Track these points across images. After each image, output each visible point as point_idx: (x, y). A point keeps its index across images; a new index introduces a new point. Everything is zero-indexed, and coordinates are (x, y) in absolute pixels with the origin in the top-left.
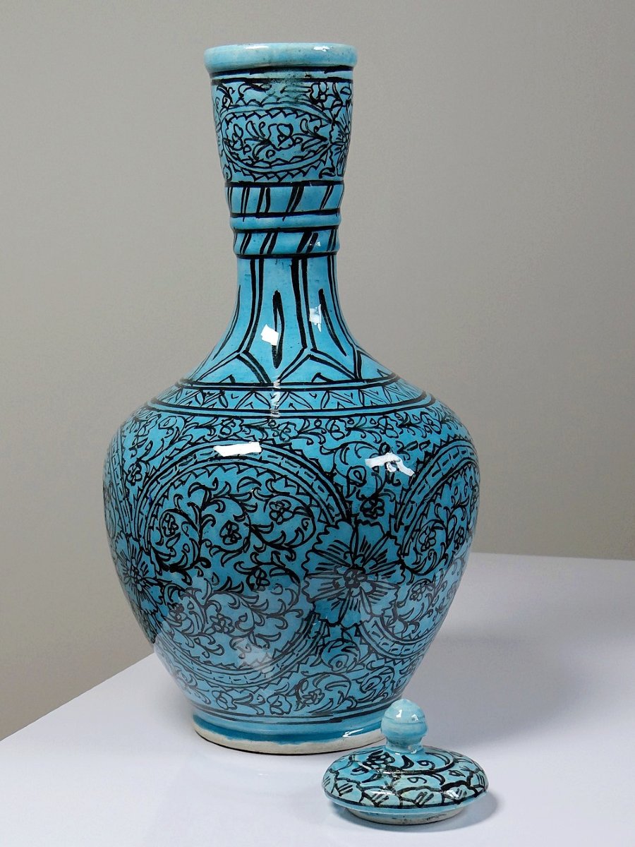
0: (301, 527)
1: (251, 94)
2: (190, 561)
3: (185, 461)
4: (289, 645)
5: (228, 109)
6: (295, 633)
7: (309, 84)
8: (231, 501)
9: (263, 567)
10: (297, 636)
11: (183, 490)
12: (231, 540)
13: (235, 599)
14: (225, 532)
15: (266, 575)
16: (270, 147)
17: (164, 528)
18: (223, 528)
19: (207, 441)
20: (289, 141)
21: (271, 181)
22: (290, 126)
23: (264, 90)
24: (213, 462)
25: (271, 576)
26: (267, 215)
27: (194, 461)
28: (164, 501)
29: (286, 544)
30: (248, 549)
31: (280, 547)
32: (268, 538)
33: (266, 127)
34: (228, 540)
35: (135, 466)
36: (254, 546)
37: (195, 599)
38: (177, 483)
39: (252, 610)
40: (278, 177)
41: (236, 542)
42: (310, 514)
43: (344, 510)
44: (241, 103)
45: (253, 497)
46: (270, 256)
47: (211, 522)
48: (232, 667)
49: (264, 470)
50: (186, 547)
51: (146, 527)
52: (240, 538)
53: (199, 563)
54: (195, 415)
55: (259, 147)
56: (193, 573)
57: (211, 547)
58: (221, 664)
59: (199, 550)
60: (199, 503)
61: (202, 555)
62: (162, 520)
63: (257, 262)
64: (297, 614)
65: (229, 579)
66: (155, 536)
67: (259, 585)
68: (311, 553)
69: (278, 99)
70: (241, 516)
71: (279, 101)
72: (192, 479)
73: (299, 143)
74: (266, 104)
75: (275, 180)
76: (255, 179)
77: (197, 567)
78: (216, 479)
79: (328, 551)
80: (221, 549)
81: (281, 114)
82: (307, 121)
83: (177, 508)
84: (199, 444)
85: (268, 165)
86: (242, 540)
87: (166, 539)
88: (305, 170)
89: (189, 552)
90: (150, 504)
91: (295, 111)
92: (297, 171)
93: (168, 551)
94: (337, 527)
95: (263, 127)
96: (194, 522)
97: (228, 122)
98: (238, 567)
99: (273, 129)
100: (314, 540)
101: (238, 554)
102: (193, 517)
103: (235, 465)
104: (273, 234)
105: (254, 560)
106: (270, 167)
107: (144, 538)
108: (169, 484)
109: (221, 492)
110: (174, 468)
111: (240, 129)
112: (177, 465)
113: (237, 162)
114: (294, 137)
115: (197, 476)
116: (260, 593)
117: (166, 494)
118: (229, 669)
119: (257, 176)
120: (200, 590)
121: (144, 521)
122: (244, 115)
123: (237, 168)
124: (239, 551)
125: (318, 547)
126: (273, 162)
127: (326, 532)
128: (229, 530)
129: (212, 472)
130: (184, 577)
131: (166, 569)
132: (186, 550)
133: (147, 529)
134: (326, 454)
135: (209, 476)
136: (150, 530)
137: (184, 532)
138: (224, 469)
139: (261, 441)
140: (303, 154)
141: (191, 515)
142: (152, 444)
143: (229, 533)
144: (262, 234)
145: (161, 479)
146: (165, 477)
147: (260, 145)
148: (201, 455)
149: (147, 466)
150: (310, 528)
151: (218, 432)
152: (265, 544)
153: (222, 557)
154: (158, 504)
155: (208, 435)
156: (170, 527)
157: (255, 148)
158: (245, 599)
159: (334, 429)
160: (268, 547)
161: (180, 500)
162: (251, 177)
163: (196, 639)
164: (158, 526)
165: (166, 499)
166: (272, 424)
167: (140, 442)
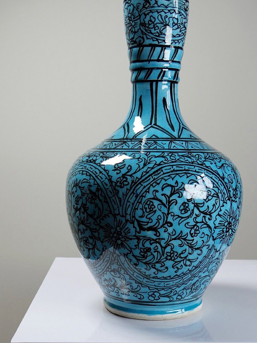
2: (161, 224)
3: (157, 173)
4: (200, 263)
5: (147, 8)
6: (204, 257)
7: (184, 1)
8: (185, 192)
9: (198, 224)
11: (158, 188)
12: (185, 212)
13: (182, 242)
14: (182, 207)
15: (199, 228)
16: (169, 28)
17: (146, 208)
18: (181, 206)
19: (165, 163)
20: (176, 26)
22: (177, 19)
24: (173, 173)
25: (201, 229)
26: (162, 61)
27: (162, 173)
29: (209, 212)
30: (192, 216)
31: (206, 214)
32: (202, 209)
33: (168, 18)
34: (183, 212)
35: (122, 178)
36: (196, 214)
37: (160, 244)
38: (154, 185)
39: (189, 247)
40: (170, 43)
41: (187, 212)
42: (218, 197)
43: (229, 195)
44: (156, 5)
46: (162, 80)
47: (175, 203)
48: (169, 278)
50: (160, 217)
51: (132, 209)
53: (166, 225)
54: (150, 152)
55: (164, 27)
56: (161, 230)
57: (174, 216)
58: (163, 277)
59: (167, 218)
60: (169, 194)
61: (168, 220)
62: (144, 204)
64: (207, 247)
65: (181, 232)
66: (139, 213)
67: (195, 234)
68: (218, 216)
70: (190, 199)
71: (174, 7)
72: (163, 182)
73: (179, 28)
74: (169, 7)
76: (159, 43)
77: (165, 227)
78: (177, 181)
79: (223, 215)
80: (179, 217)
81: (175, 13)
82: (183, 18)
83: (155, 197)
84: (162, 164)
86: (190, 211)
87: (146, 214)
88: (180, 41)
89: (161, 219)
90: (136, 196)
91: (179, 13)
92: (177, 41)
93: (147, 220)
94: (226, 203)
95: (166, 18)
96: (165, 204)
97: (146, 15)
98: (187, 225)
99: (171, 19)
100: (219, 209)
101: (188, 218)
102: (165, 202)
103: (185, 174)
105: (195, 221)
107: (130, 215)
108: (149, 185)
109: (180, 187)
110: (151, 177)
111: (154, 18)
112: (153, 176)
113: (149, 34)
114: (178, 25)
116: (195, 238)
117: (148, 190)
118: (167, 279)
119: (160, 41)
120: (164, 239)
121: (131, 206)
122: (157, 11)
123: (148, 37)
124: (188, 217)
125: (220, 213)
127: (223, 206)
128: (184, 206)
129: (174, 177)
130: (155, 233)
131: (144, 230)
132: (159, 219)
133: (133, 210)
134: (219, 168)
135: (173, 180)
136: (135, 210)
137: (159, 209)
138: (180, 176)
139: (192, 163)
140: (180, 33)
141: (164, 200)
142: (131, 167)
143: (184, 208)
144: (159, 70)
145: (143, 183)
146: (146, 182)
147: (164, 26)
148: (165, 170)
149: (131, 177)
150: (218, 204)
151: (169, 159)
152: (200, 213)
153: (179, 221)
154: (142, 196)
155: (164, 160)
156: (149, 207)
157: (161, 28)
158: (187, 241)
159: (215, 158)
160: (201, 214)
161: (156, 193)
162: (157, 42)
163: (153, 265)
164: (141, 207)
165: (147, 193)
166: (192, 155)
167: (121, 166)
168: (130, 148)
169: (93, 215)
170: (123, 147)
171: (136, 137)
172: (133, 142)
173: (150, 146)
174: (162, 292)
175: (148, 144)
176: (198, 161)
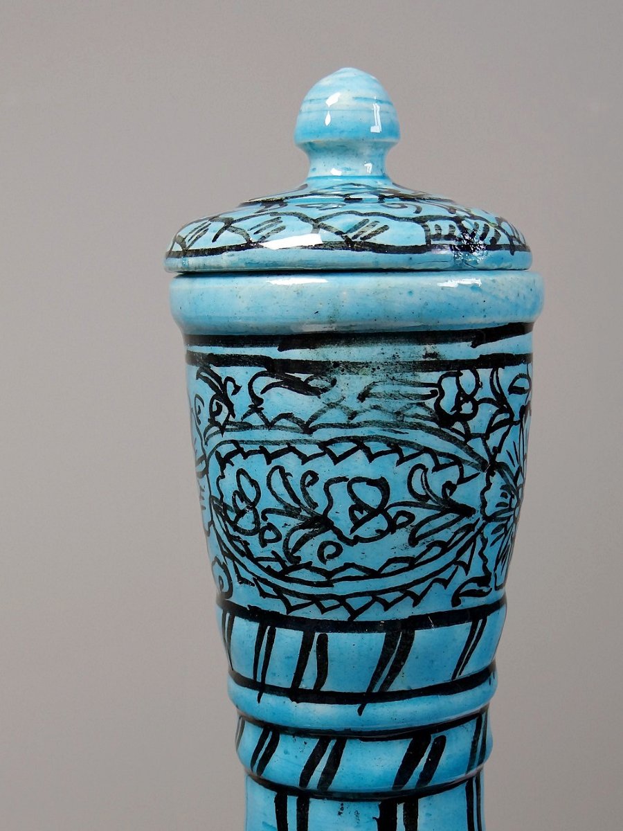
1: (280, 400)
5: (222, 429)
7: (433, 377)
16: (330, 536)
20: (380, 522)
21: (329, 616)
22: (382, 485)
23: (317, 392)
26: (317, 696)
33: (320, 484)
40: (349, 608)
44: (255, 419)
46: (324, 792)
55: (301, 533)
63: (292, 804)
69: (353, 415)
71: (355, 421)
73: (403, 525)
74: (320, 426)
75: (341, 615)
76: (290, 608)
81: (360, 454)
82: (425, 470)
85: (323, 579)
88: (418, 589)
91: (395, 447)
92: (398, 594)
95: (311, 483)
97: (224, 461)
99: (339, 490)
104: (332, 744)
106: (329, 584)
111: (253, 483)
113: (245, 560)
114: (392, 512)
119: (294, 601)
122: (263, 451)
123: (244, 574)
126: (336, 571)
140: (414, 552)
144: (306, 740)
147: (302, 527)
157: (289, 535)
162: (279, 602)
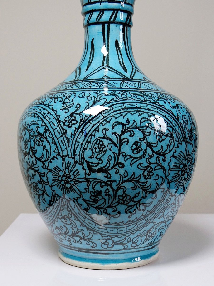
0: (169, 144)
2: (112, 165)
4: (154, 208)
6: (159, 201)
8: (137, 130)
9: (152, 166)
10: (159, 202)
11: (108, 126)
12: (137, 152)
13: (135, 184)
14: (134, 147)
15: (152, 170)
17: (96, 148)
18: (133, 145)
19: (116, 101)
24: (124, 111)
25: (155, 170)
26: (113, 1)
27: (112, 111)
28: (95, 133)
29: (163, 153)
30: (145, 156)
31: (160, 154)
32: (156, 150)
34: (135, 152)
35: (70, 117)
36: (149, 154)
37: (111, 187)
38: (104, 123)
39: (143, 190)
41: (139, 152)
42: (172, 137)
43: (184, 136)
45: (148, 128)
46: (114, 22)
47: (126, 142)
48: (122, 224)
49: (151, 114)
52: (142, 150)
53: (118, 166)
54: (99, 91)
56: (112, 172)
57: (125, 156)
58: (116, 223)
59: (118, 158)
60: (119, 132)
61: (120, 161)
62: (94, 144)
64: (162, 190)
65: (134, 173)
66: (88, 153)
67: (148, 175)
68: (172, 157)
70: (142, 138)
72: (114, 120)
77: (116, 168)
78: (128, 119)
79: (178, 157)
80: (131, 157)
83: (105, 136)
84: (112, 102)
87: (96, 154)
89: (111, 160)
90: (84, 136)
93: (97, 161)
94: (181, 144)
96: (116, 143)
98: (139, 166)
100: (173, 151)
101: (140, 159)
102: (115, 141)
103: (136, 112)
104: (116, 12)
105: (148, 162)
107: (79, 155)
108: (99, 123)
109: (131, 126)
110: (100, 115)
112: (102, 113)
115: (116, 118)
116: (148, 180)
117: (97, 129)
118: (120, 225)
120: (116, 181)
121: (80, 146)
124: (141, 158)
125: (175, 154)
127: (178, 147)
128: (136, 146)
129: (125, 115)
130: (106, 175)
131: (94, 171)
132: (109, 159)
133: (82, 150)
134: (173, 108)
135: (124, 118)
136: (84, 151)
137: (109, 149)
138: (131, 114)
139: (145, 101)
141: (114, 139)
142: (80, 105)
143: (136, 147)
144: (111, 11)
145: (92, 121)
146: (95, 120)
148: (116, 107)
149: (80, 116)
150: (172, 144)
151: (120, 97)
152: (153, 153)
153: (131, 161)
154: (91, 135)
155: (115, 98)
156: (99, 147)
158: (140, 184)
159: (169, 98)
160: (155, 154)
161: (106, 132)
163: (105, 210)
164: (91, 147)
165: (97, 132)
166: (144, 94)
167: (69, 105)
168: (80, 88)
169: (41, 158)
170: (73, 87)
171: (87, 78)
172: (83, 83)
173: (100, 85)
174: (116, 239)
175: (98, 83)
176: (151, 100)
